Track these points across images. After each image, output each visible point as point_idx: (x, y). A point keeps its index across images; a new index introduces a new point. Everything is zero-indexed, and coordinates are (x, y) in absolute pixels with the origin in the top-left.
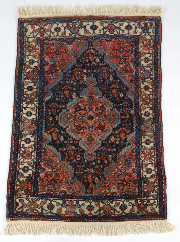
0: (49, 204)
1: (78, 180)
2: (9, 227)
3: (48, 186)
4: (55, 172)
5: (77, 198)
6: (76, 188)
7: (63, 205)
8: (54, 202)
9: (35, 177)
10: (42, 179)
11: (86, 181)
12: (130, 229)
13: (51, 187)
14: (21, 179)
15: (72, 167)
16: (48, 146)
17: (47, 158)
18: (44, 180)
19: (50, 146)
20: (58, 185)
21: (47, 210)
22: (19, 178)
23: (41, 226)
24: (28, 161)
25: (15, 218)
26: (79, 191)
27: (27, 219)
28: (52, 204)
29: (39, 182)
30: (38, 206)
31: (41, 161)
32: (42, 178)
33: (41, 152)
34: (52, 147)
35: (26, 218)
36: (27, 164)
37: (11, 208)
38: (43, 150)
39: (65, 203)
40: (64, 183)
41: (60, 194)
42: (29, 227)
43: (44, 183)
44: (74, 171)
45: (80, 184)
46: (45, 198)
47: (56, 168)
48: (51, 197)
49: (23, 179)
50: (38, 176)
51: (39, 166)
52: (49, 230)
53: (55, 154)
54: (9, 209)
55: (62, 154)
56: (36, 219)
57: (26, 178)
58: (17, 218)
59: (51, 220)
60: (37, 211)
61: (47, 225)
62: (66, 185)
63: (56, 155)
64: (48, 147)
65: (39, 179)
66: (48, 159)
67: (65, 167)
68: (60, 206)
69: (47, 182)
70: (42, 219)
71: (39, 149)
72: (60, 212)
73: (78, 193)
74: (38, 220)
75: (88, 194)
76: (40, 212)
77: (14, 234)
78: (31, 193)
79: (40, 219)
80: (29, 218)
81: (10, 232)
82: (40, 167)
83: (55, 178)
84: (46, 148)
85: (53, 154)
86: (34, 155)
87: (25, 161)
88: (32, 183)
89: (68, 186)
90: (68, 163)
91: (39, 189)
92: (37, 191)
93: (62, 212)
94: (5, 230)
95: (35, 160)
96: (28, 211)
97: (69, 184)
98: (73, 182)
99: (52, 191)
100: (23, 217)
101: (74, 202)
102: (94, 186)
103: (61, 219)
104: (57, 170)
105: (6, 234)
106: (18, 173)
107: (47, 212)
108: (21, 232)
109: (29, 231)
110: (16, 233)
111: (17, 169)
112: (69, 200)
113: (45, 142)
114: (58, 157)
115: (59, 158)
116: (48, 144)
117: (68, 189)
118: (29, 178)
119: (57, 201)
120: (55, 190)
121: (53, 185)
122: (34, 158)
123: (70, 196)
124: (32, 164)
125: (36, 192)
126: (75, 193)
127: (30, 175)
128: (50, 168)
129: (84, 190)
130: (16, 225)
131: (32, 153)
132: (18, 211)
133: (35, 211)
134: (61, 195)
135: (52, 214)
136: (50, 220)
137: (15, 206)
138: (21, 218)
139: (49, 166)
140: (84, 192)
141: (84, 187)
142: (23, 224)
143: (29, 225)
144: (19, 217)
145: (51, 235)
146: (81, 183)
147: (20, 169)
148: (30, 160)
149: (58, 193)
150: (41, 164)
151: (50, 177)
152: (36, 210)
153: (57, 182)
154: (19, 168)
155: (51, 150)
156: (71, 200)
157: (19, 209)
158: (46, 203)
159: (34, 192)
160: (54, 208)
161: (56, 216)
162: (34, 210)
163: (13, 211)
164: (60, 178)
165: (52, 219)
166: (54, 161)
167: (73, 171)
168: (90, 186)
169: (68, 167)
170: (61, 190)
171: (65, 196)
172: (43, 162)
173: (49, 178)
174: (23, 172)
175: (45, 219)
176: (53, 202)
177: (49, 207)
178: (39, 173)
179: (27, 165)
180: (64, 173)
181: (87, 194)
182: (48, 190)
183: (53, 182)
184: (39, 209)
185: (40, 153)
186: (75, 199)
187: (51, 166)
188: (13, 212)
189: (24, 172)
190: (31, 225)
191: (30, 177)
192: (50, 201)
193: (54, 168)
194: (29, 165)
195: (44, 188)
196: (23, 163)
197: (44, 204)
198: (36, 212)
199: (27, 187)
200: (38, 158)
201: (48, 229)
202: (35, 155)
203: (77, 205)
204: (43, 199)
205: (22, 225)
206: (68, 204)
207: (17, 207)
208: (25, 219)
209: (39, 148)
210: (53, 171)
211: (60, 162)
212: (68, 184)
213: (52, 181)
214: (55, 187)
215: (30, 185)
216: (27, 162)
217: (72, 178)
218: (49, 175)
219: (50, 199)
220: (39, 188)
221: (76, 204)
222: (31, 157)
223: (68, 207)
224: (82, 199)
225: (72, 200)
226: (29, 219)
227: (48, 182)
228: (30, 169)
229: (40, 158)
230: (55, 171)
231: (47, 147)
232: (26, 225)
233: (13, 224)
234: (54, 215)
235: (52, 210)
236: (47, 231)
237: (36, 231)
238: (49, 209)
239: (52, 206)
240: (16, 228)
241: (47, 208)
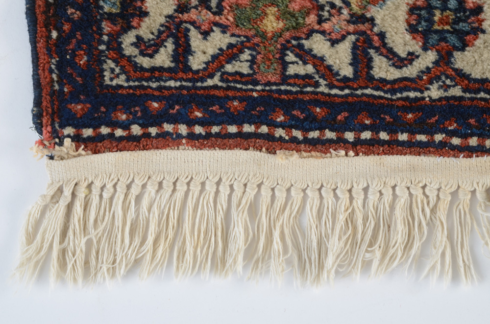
2: (70, 207)
21: (412, 57)
23: (358, 202)
25: (119, 132)
27: (223, 141)
30: (320, 22)
35: (215, 129)
37: (71, 35)
42: (253, 210)
52: (441, 237)
54: (58, 48)
56: (314, 134)
58: (136, 130)
59: (456, 141)
60: (319, 61)
61: (418, 192)
70: (366, 135)
74: (330, 141)
76: (347, 71)
77: (113, 272)
79: (350, 136)
80: (248, 128)
81: (80, 257)
94: (30, 238)
96: (229, 68)
100: (190, 123)
105: (41, 269)
107: (411, 71)
108: (182, 253)
109: (255, 240)
110: (137, 262)
130: (135, 191)
132: (145, 62)
133: (297, 68)
135: (457, 91)
136: (443, 145)
137: (111, 17)
138: (168, 127)
142: (197, 181)
143: (251, 192)
144: (157, 119)
145: (455, 276)
152: (305, 55)
157: (148, 48)
160: (478, 30)
162: (291, 57)
163: (97, 60)
165: (465, 136)
175: (392, 131)
177: (430, 21)
184: (334, 43)
188: (94, 71)
190: (266, 193)
198: (310, 69)
201: (431, 224)
205: (181, 188)
207: (127, 28)
208: (209, 135)
226: (243, 141)
232: (224, 191)
233: (98, 184)
234: (482, 95)
235: (463, 49)
236: (417, 245)
237: (320, 244)
238: (425, 48)
239: (456, 11)
240: (131, 214)
241: (408, 37)
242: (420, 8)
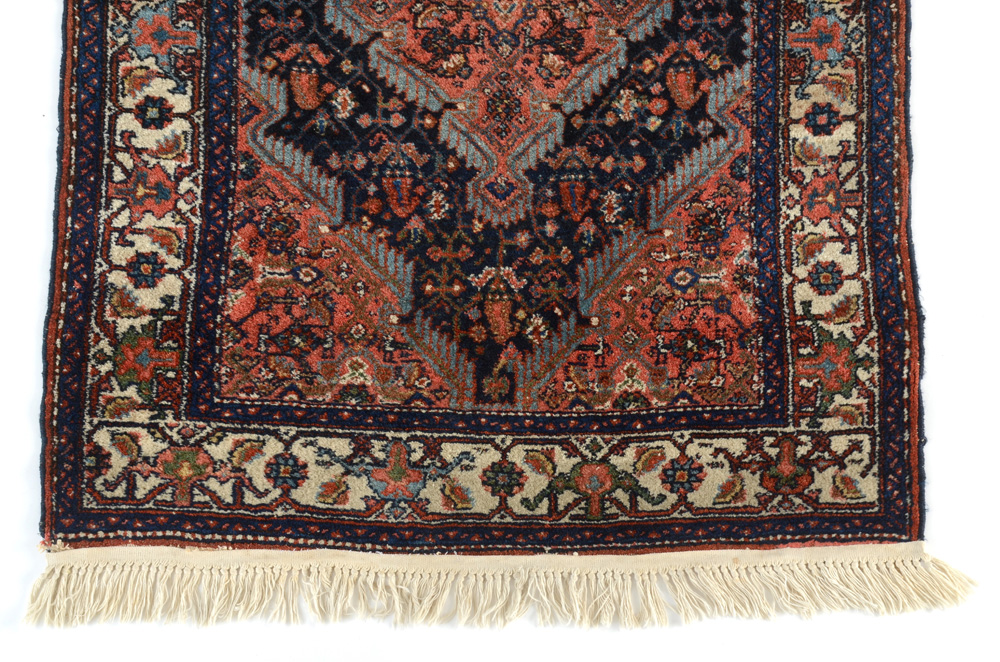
0: (276, 457)
1: (433, 328)
2: (58, 581)
3: (273, 361)
4: (306, 284)
5: (432, 427)
6: (423, 373)
7: (352, 464)
8: (305, 445)
9: (197, 313)
10: (236, 325)
11: (477, 333)
12: (717, 592)
13: (285, 364)
14: (119, 320)
15: (401, 258)
16: (268, 143)
17: (262, 209)
18: (250, 326)
19: (279, 144)
20: (324, 357)
21: (267, 492)
22: (110, 319)
23: (233, 577)
24: (160, 223)
25: (91, 536)
26: (441, 389)
27: (154, 541)
28: (295, 459)
29: (219, 341)
30: (215, 470)
31: (229, 225)
32: (234, 319)
33: (229, 175)
34: (290, 147)
35: (149, 534)
36: (153, 242)
37: (66, 479)
38: (242, 166)
39: (367, 452)
40: (359, 347)
41: (336, 402)
42: (170, 582)
43: (247, 346)
44: (414, 283)
45: (444, 350)
46: (252, 426)
47: (315, 264)
48: (285, 422)
49: (131, 322)
50: (216, 309)
51: (220, 250)
52: (280, 597)
53: (307, 188)
54: (57, 487)
55: (344, 187)
56: (209, 537)
57: (146, 319)
58: (101, 534)
59: (291, 541)
60: (212, 494)
61: (268, 571)
62: (372, 357)
63: (311, 191)
64: (269, 147)
65: (222, 323)
66: (269, 215)
67: (362, 258)
68: (338, 469)
69: (264, 337)
70: (240, 537)
71: (216, 157)
72: (335, 502)
73: (438, 399)
74: (218, 541)
75: (493, 402)
76: (229, 500)
77: (82, 619)
78: (179, 398)
79: (230, 538)
80: (169, 533)
81: (63, 611)
82: (224, 260)
83: (311, 321)
84: (258, 152)
85: (294, 188)
86: (190, 191)
87: (139, 226)
88: (181, 347)
89: (381, 362)
90: (382, 235)
91: (219, 376)
92: (210, 386)
93: (347, 499)
94: (34, 600)
95: (197, 221)
96: (159, 497)
97: (389, 349)
98: (407, 338)
99: (293, 389)
100: (134, 530)
101: (414, 445)
102: (524, 360)
103: (344, 541)
104: (320, 274)
105: (39, 618)
106: (105, 288)
107: (266, 500)
108: (126, 608)
109: (170, 600)
110: (98, 614)
111: (99, 270)
112: (384, 438)
113: (250, 118)
114: (323, 201)
115: (332, 210)
116: (267, 133)
117: (382, 376)
118: (165, 318)
119: (323, 442)
120: (311, 382)
121: (300, 357)
122: (193, 211)
123: (392, 412)
124: (179, 239)
125: (203, 391)
126: (418, 396)
127: (168, 300)
128: (279, 265)
129: (469, 381)
130: (98, 571)
131: (179, 179)
132: (109, 494)
133: (200, 498)
134: (342, 410)
135: (292, 512)
136: (284, 543)
137: (90, 469)
138: (120, 533)
139: (276, 253)
140: (469, 393)
141: (470, 366)
142: (137, 565)
143: (169, 572)
144: (114, 529)
145: (288, 621)
146: (454, 346)
147: (113, 267)
148: (168, 221)
149: (329, 396)
150: (229, 243)
151: (280, 313)
152: (205, 490)
153: (320, 342)
154: (109, 263)
155: (287, 164)
156: (398, 435)
157: (111, 486)
158: (262, 454)
159: (195, 396)
160: (304, 478)
161: (315, 524)
162: (196, 491)
163: (80, 493)
164: (338, 316)
165: (296, 538)
166: (303, 227)
167: (409, 279)
168: (502, 361)
169: (381, 257)
170: (343, 382)
171: (366, 414)
172: (243, 230)
173: (277, 318)
174: (130, 287)
175: (255, 535)
176: (297, 449)
177: (278, 472)
178: (223, 291)
179: (155, 248)
180: (356, 289)
181: (484, 403)
182: (269, 381)
183: (297, 340)
184: (222, 483)
185: (226, 183)
186: (419, 433)
187: (289, 254)
188: (78, 499)
189: (136, 287)
190: (178, 572)
191: (173, 313)
192: (281, 440)
193: (306, 266)
194: (162, 246)
195: (246, 370)
196: (130, 237)
197: (248, 456)
198: (207, 498)
199: (155, 369)
200: (215, 210)
201: (275, 590)
202: (198, 191)
203: (428, 461)
204: (242, 431)
205: (127, 569)
206: (381, 456)
207: (99, 474)
208: (145, 537)
209: (217, 152)
210: (297, 278)
211: (334, 229)
212: (381, 348)
213: (292, 333)
214: (307, 365)
215: (171, 358)
216: (150, 232)
217: (403, 320)
218: (273, 300)
219: (283, 429)
220: (223, 371)
221: (423, 459)
222: (176, 201)
223: (382, 474)
224: (458, 431)
225: (404, 435)
226: (166, 541)
227: (272, 339)
228: (171, 271)
229: (224, 206)
230: (309, 279)
231: (262, 147)
232: (153, 571)
233: (76, 567)
234: (306, 514)
235: (296, 488)
236: (266, 601)
237: (209, 602)
238: (275, 487)
239: (292, 466)
240: (95, 585)
241: (265, 480)
242: (272, 464)
